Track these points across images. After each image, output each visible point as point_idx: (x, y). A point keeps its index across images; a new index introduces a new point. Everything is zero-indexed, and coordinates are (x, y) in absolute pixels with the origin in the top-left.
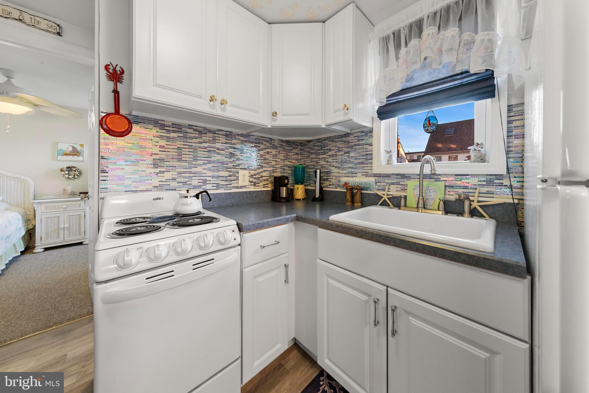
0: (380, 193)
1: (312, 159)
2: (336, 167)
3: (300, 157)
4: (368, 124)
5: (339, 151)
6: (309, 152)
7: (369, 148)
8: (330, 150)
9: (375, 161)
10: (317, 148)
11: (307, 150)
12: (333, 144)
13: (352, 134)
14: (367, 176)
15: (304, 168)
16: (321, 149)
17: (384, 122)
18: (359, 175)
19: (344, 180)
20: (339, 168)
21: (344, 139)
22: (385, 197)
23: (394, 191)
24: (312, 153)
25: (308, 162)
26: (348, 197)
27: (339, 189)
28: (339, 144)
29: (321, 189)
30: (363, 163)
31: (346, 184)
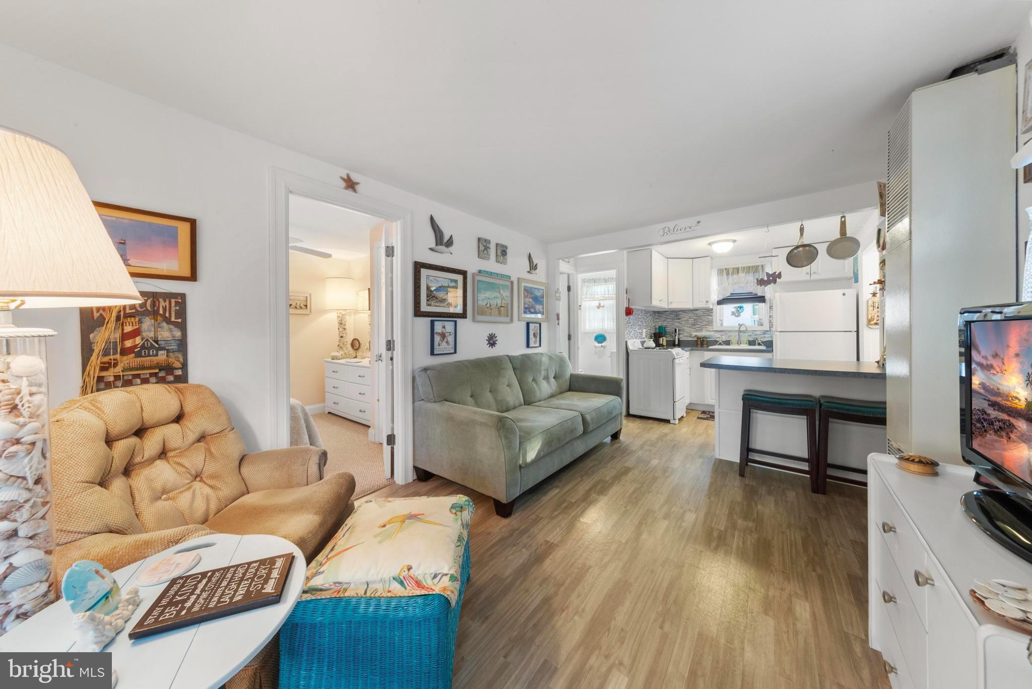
0: (717, 340)
1: (668, 322)
2: (688, 327)
3: (658, 321)
4: (711, 307)
5: (690, 318)
6: (666, 318)
7: (711, 318)
8: (683, 317)
9: (714, 324)
10: (673, 316)
11: (664, 316)
12: (686, 314)
13: (699, 310)
14: (709, 331)
15: (665, 328)
16: (677, 316)
17: (718, 306)
18: (703, 331)
19: (694, 334)
20: (690, 327)
21: (694, 312)
22: (720, 341)
23: (724, 338)
24: (668, 318)
25: (665, 324)
26: (699, 342)
27: (690, 339)
28: (690, 315)
29: (679, 339)
30: (706, 325)
31: (696, 336)
